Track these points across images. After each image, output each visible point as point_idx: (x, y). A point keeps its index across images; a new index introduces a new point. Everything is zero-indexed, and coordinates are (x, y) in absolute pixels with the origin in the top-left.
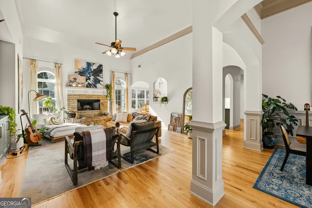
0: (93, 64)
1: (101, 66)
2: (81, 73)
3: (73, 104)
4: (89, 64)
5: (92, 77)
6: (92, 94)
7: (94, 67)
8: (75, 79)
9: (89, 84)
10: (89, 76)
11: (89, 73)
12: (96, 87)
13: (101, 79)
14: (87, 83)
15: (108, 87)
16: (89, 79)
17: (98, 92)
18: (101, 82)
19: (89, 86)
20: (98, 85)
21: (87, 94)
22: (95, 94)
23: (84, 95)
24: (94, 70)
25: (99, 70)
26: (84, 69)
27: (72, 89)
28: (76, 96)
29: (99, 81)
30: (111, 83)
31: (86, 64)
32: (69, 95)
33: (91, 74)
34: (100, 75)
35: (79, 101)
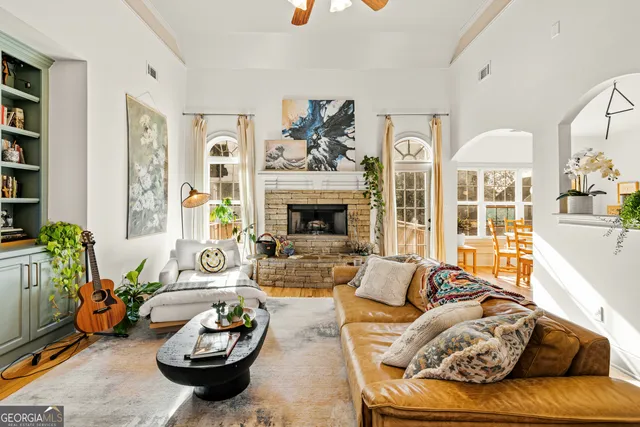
0: (329, 102)
1: (349, 103)
2: (296, 133)
3: (277, 217)
4: (316, 105)
5: (324, 141)
6: (325, 188)
7: (330, 111)
8: (281, 149)
9: (317, 160)
10: (315, 137)
11: (316, 130)
12: (334, 167)
13: (348, 143)
14: (310, 157)
15: (370, 166)
16: (317, 146)
17: (341, 182)
18: (348, 153)
19: (315, 165)
20: (341, 162)
21: (310, 188)
22: (331, 188)
23: (302, 192)
24: (331, 118)
25: (346, 117)
26: (303, 120)
27: (274, 178)
28: (283, 196)
29: (343, 150)
30: (381, 153)
31: (308, 105)
32: (268, 193)
33: (321, 132)
34: (348, 131)
35: (290, 207)
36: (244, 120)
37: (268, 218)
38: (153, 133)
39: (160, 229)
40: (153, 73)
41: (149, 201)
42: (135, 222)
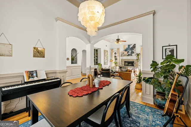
1: (135, 44)
2: (126, 50)
3: (123, 63)
4: (129, 46)
5: (130, 51)
7: (131, 46)
8: (123, 53)
9: (129, 54)
12: (132, 55)
15: (137, 55)
16: (129, 52)
17: (133, 58)
19: (129, 55)
20: (133, 54)
22: (131, 59)
23: (127, 59)
24: (131, 47)
25: (134, 46)
26: (127, 48)
27: (122, 57)
28: (124, 60)
29: (133, 52)
30: (140, 52)
32: (122, 60)
33: (130, 50)
34: (134, 49)
35: (125, 62)
36: (118, 49)
37: (121, 63)
38: (106, 53)
39: (107, 64)
40: (106, 46)
41: (106, 61)
42: (105, 63)
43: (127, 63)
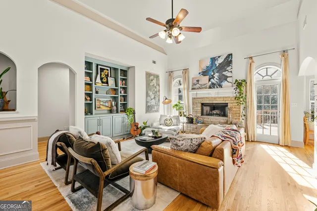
0: (219, 57)
1: (230, 55)
2: (204, 73)
3: (197, 108)
4: (213, 60)
5: (216, 75)
6: (216, 96)
7: (220, 61)
8: (198, 81)
9: (213, 84)
10: (212, 74)
11: (213, 70)
12: (221, 86)
13: (228, 74)
14: (210, 83)
15: (239, 84)
17: (225, 93)
18: (228, 79)
19: (212, 86)
20: (224, 84)
21: (210, 96)
22: (220, 96)
23: (207, 98)
24: (220, 64)
25: (228, 61)
26: (207, 67)
27: (195, 92)
28: (199, 100)
29: (226, 78)
31: (210, 60)
32: (194, 99)
33: (215, 71)
34: (228, 68)
35: (202, 104)
36: (186, 71)
37: (193, 109)
38: (154, 81)
39: (157, 111)
40: (154, 62)
41: (153, 102)
42: (149, 109)
43: (207, 109)
